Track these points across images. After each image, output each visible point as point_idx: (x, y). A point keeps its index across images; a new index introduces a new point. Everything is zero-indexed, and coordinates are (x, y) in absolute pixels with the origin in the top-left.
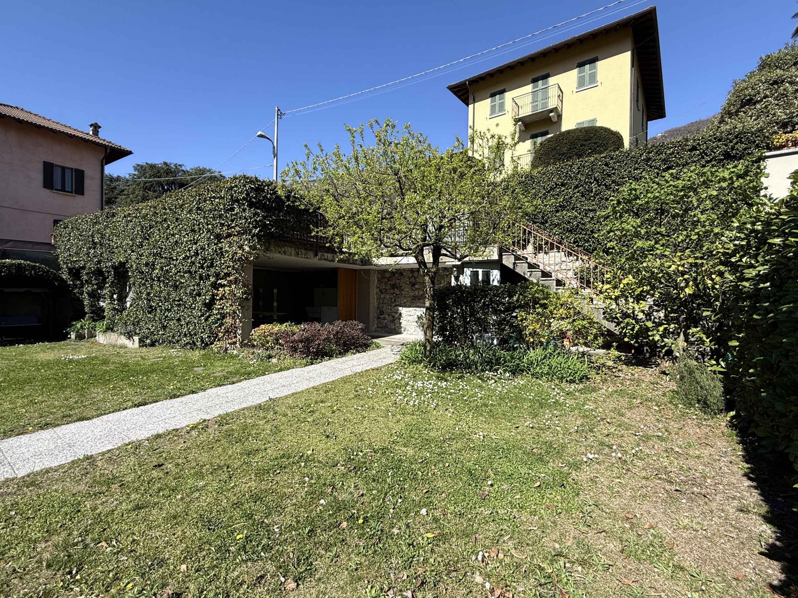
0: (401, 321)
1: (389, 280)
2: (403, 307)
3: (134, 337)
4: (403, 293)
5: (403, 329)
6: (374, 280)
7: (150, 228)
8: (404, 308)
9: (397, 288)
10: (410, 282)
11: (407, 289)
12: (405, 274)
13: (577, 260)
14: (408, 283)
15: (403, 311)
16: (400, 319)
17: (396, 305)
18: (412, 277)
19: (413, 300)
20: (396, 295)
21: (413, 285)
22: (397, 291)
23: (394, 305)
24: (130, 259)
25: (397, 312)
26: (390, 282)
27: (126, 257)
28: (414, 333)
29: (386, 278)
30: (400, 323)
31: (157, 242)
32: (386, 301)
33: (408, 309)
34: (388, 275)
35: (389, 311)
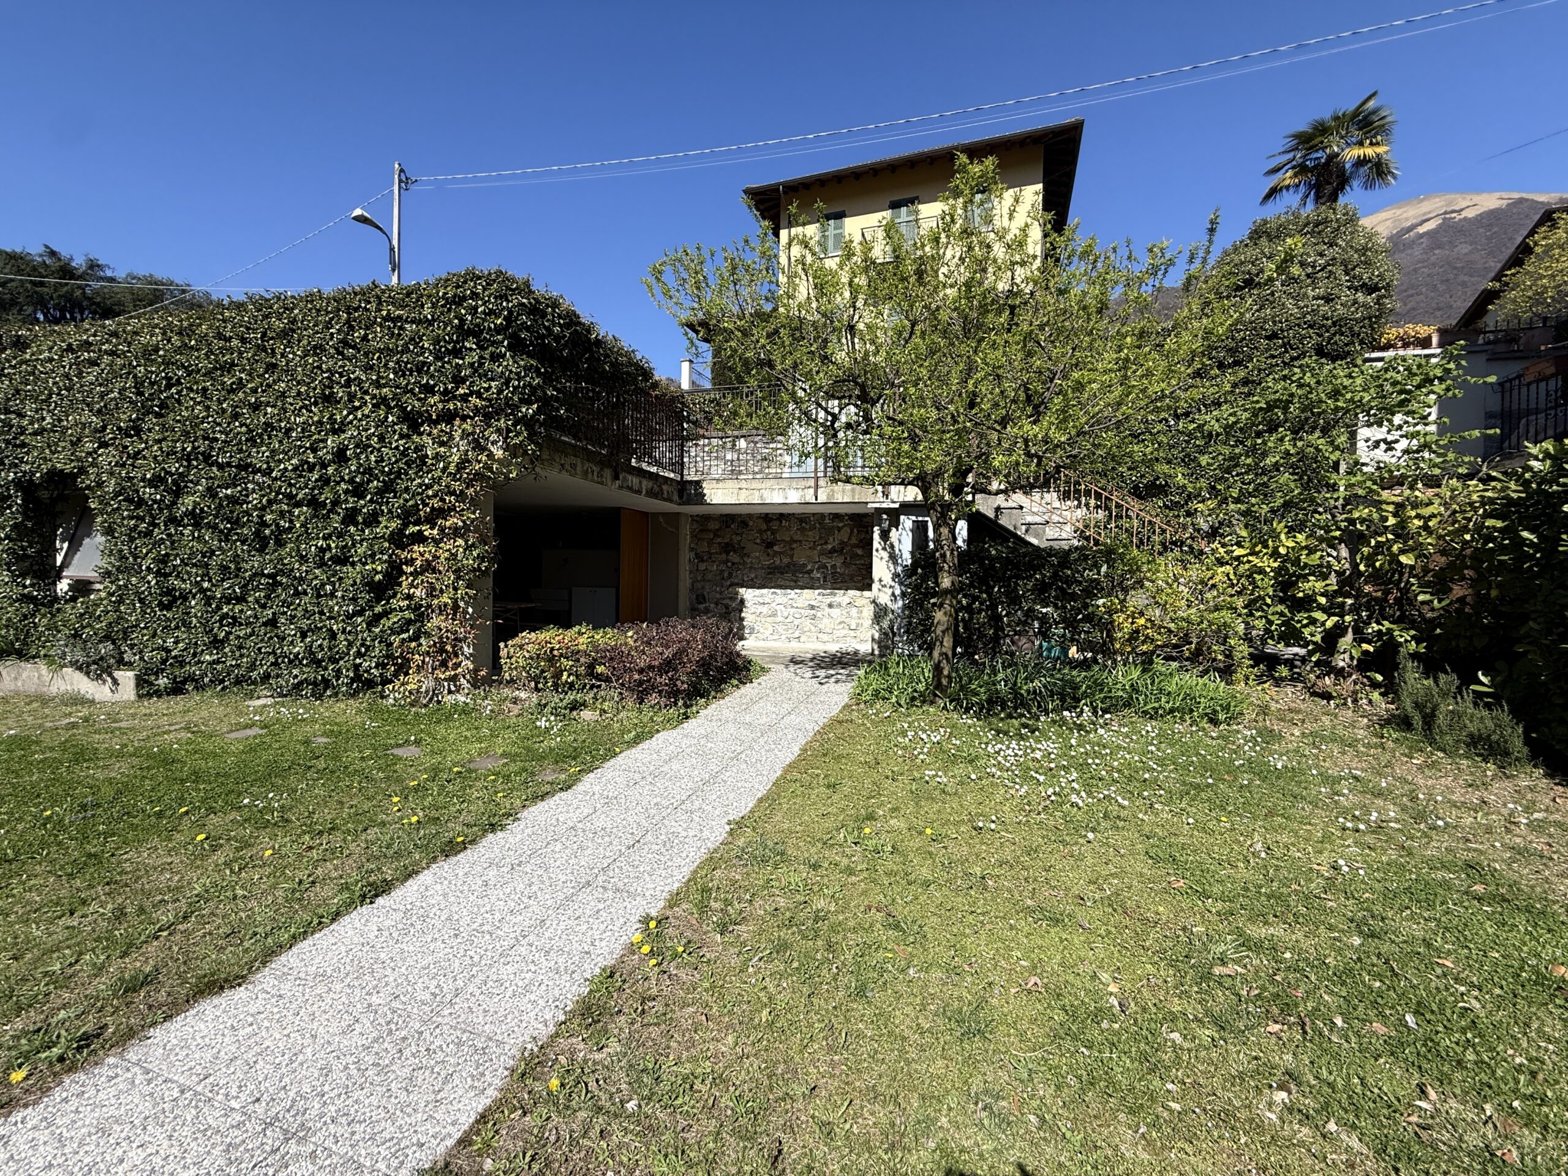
0: (743, 615)
1: (716, 536)
2: (748, 587)
3: (117, 674)
4: (749, 561)
5: (747, 631)
6: (686, 532)
7: (169, 386)
8: (750, 590)
9: (735, 551)
10: (763, 541)
11: (756, 553)
12: (751, 523)
13: (1079, 506)
14: (758, 541)
15: (748, 594)
16: (741, 611)
17: (732, 585)
18: (766, 531)
19: (769, 573)
20: (733, 564)
21: (770, 545)
22: (734, 557)
23: (728, 583)
24: (94, 464)
25: (734, 596)
26: (719, 540)
27: (79, 460)
28: (771, 637)
29: (710, 531)
30: (742, 619)
31: (196, 424)
32: (709, 576)
33: (757, 592)
34: (713, 525)
35: (718, 596)
